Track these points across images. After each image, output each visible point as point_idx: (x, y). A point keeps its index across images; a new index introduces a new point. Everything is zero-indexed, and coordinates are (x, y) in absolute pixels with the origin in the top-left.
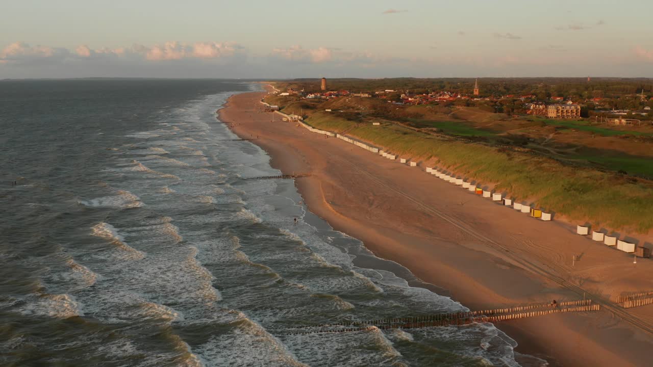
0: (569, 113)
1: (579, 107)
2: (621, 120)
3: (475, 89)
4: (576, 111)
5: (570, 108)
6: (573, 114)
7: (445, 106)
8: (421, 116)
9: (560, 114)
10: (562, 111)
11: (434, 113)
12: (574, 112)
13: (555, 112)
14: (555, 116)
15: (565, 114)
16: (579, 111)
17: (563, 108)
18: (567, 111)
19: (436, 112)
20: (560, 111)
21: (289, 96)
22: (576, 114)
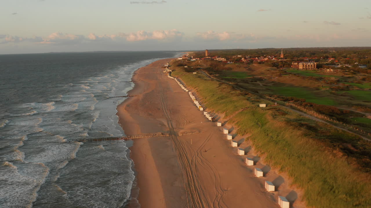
0: (310, 66)
1: (315, 63)
2: (330, 70)
3: (281, 55)
4: (314, 65)
5: (310, 64)
6: (312, 67)
7: (247, 64)
8: (231, 69)
9: (305, 67)
10: (306, 66)
11: (239, 68)
12: (312, 66)
13: (302, 66)
14: (302, 68)
15: (307, 67)
16: (316, 65)
17: (306, 64)
18: (309, 65)
19: (240, 67)
20: (305, 66)
21: (183, 59)
22: (314, 67)
